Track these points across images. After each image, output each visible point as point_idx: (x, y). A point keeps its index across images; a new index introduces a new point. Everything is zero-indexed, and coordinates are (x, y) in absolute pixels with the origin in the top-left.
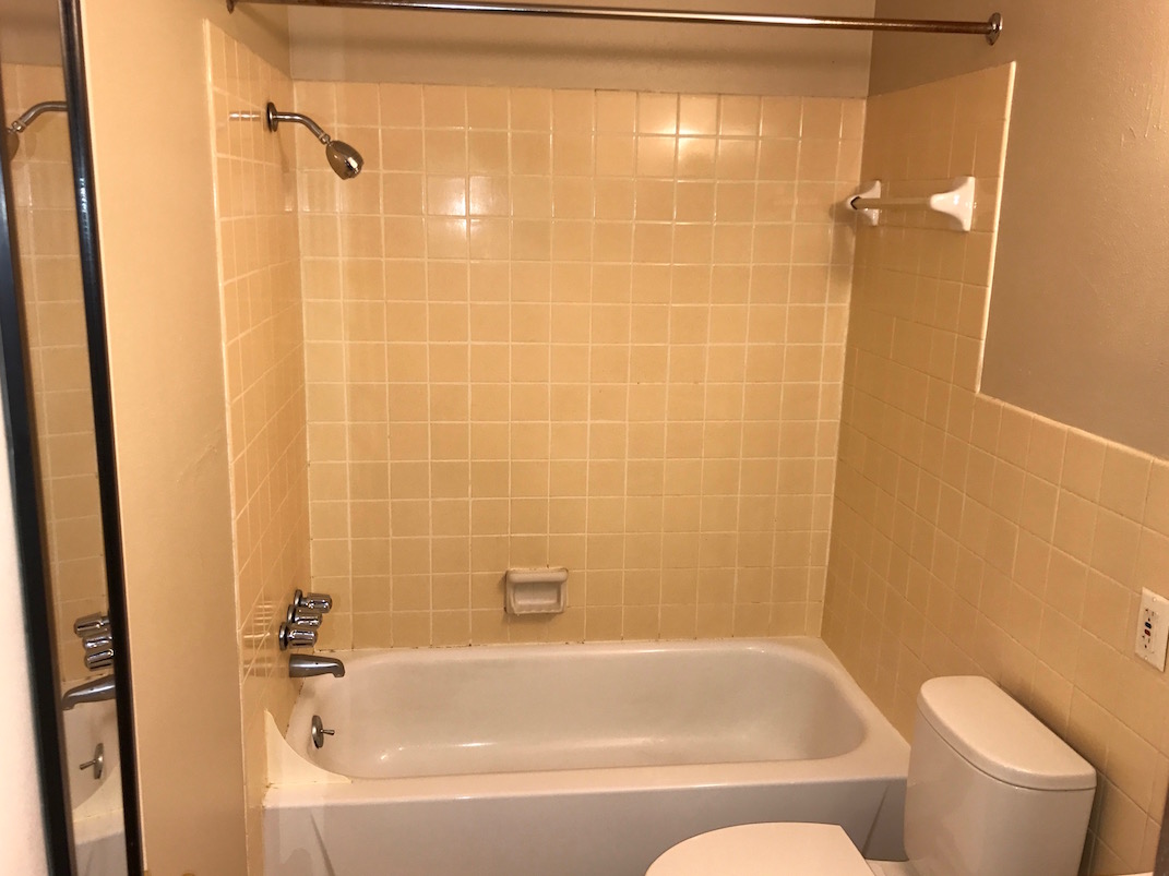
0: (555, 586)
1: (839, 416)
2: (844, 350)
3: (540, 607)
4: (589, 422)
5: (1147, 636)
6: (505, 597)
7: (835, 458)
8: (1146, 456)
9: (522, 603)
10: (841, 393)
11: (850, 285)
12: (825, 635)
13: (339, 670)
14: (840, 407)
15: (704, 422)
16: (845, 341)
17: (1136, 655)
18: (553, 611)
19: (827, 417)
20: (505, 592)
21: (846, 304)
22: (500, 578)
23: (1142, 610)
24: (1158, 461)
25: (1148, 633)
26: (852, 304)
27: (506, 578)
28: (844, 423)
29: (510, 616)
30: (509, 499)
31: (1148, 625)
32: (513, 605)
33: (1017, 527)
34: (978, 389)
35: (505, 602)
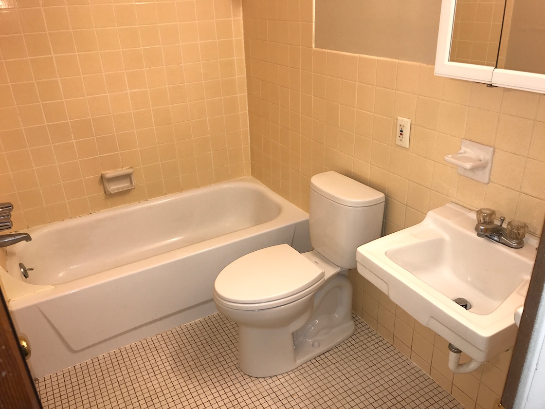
0: (128, 176)
1: (246, 74)
2: (243, 41)
3: (123, 188)
4: (128, 91)
5: (401, 136)
6: (104, 187)
7: (246, 94)
8: (394, 60)
9: (113, 188)
10: (245, 62)
11: (242, 8)
12: (253, 174)
13: (28, 238)
14: (245, 69)
15: (186, 84)
16: (243, 36)
17: (397, 145)
18: (130, 188)
19: (240, 75)
20: (103, 184)
21: (241, 18)
22: (99, 178)
23: (398, 125)
24: (400, 61)
25: (401, 134)
26: (243, 17)
27: (102, 177)
28: (248, 76)
29: (109, 195)
30: (95, 137)
31: (401, 131)
32: (109, 189)
33: (339, 104)
34: (314, 46)
35: (104, 189)
